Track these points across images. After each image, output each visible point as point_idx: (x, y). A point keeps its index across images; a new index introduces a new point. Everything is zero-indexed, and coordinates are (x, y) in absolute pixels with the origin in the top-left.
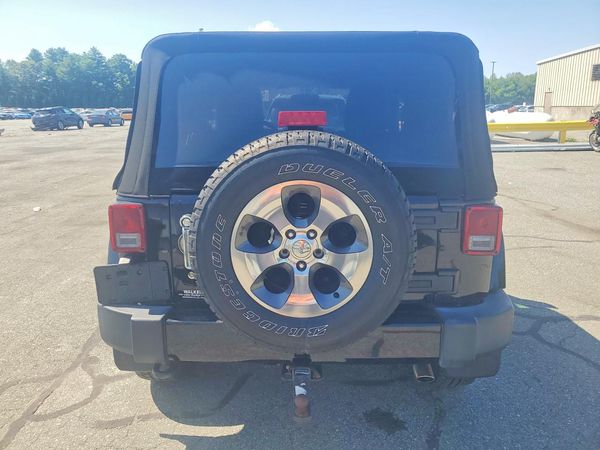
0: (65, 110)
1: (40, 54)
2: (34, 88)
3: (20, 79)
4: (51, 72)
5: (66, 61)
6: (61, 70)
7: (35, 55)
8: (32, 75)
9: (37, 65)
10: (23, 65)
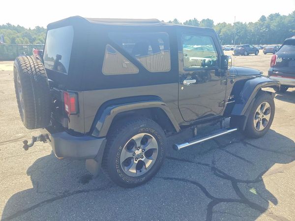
0: (250, 46)
1: (265, 18)
2: (258, 35)
3: (253, 31)
4: (268, 26)
5: (278, 19)
6: (274, 25)
7: (263, 18)
8: (258, 29)
9: (262, 23)
10: (256, 24)
